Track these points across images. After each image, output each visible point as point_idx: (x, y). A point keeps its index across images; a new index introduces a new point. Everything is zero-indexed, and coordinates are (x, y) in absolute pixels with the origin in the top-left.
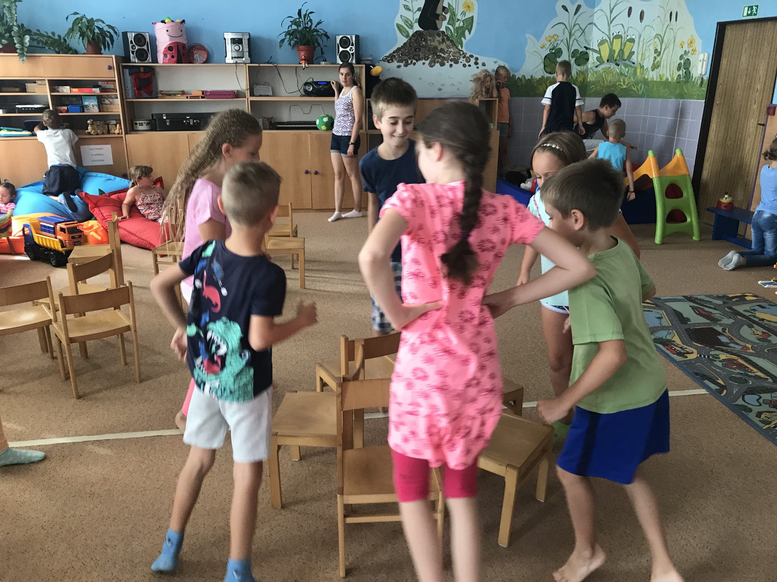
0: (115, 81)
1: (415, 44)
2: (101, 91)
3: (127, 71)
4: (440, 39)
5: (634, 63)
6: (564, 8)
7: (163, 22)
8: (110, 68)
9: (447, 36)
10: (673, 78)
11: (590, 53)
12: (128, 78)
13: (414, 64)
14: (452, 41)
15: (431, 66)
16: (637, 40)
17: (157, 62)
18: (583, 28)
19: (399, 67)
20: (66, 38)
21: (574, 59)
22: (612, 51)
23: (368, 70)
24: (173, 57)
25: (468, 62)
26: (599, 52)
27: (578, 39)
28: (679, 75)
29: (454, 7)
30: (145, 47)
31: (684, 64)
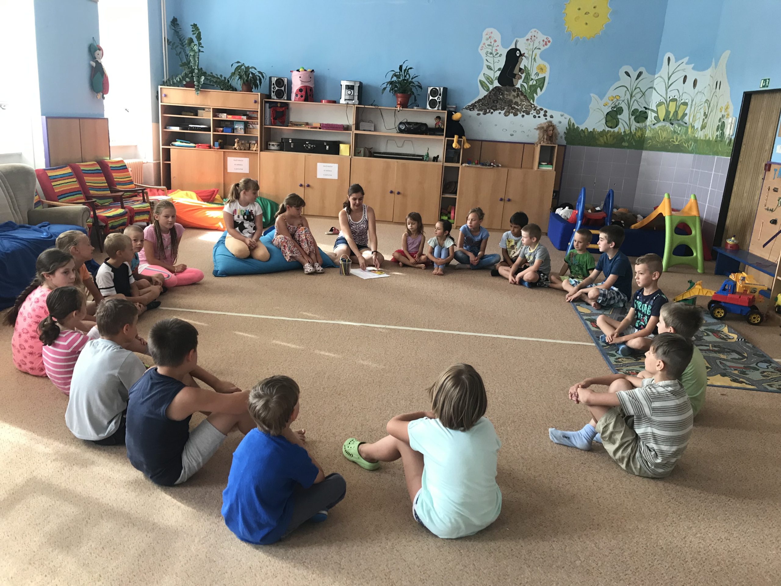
0: (258, 112)
1: (494, 97)
2: (247, 119)
3: (268, 105)
4: (515, 94)
5: (686, 123)
6: (627, 74)
7: (298, 71)
8: (256, 102)
9: (521, 92)
10: (713, 138)
11: (649, 112)
12: (268, 110)
13: (492, 113)
14: (525, 96)
15: (506, 116)
16: (689, 104)
17: (291, 100)
18: (644, 91)
19: (479, 114)
20: (229, 79)
21: (633, 117)
22: (668, 112)
24: (302, 96)
25: (538, 114)
26: (657, 112)
27: (639, 100)
28: (717, 135)
29: (529, 69)
30: (283, 88)
31: (721, 126)
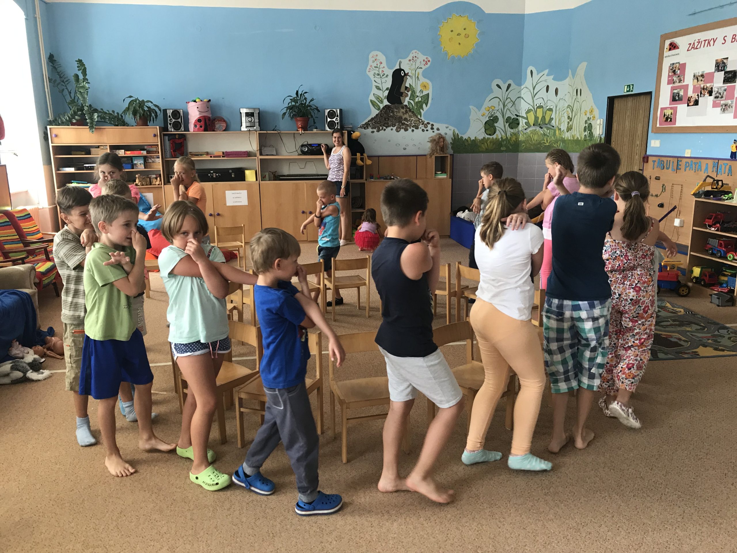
0: (158, 145)
1: (385, 115)
2: (147, 153)
3: (167, 138)
4: (404, 111)
5: (553, 127)
6: (498, 86)
7: (195, 101)
8: (155, 136)
9: (409, 108)
10: (581, 138)
11: (520, 119)
12: (167, 143)
13: (385, 130)
14: (413, 112)
15: (398, 131)
16: (554, 110)
17: (189, 131)
18: (514, 100)
19: (373, 132)
20: (123, 115)
21: (508, 124)
22: (536, 118)
23: (349, 134)
24: (201, 127)
25: (426, 128)
26: (527, 118)
27: (511, 109)
28: (585, 135)
29: (414, 87)
30: (179, 120)
31: (588, 127)
